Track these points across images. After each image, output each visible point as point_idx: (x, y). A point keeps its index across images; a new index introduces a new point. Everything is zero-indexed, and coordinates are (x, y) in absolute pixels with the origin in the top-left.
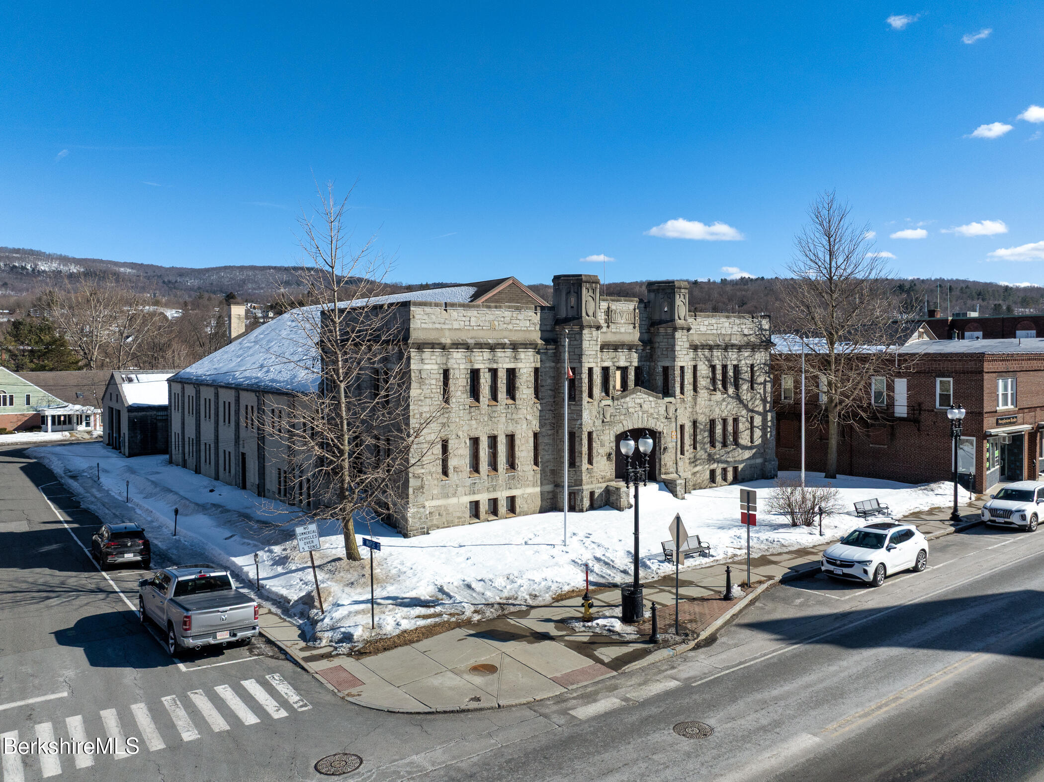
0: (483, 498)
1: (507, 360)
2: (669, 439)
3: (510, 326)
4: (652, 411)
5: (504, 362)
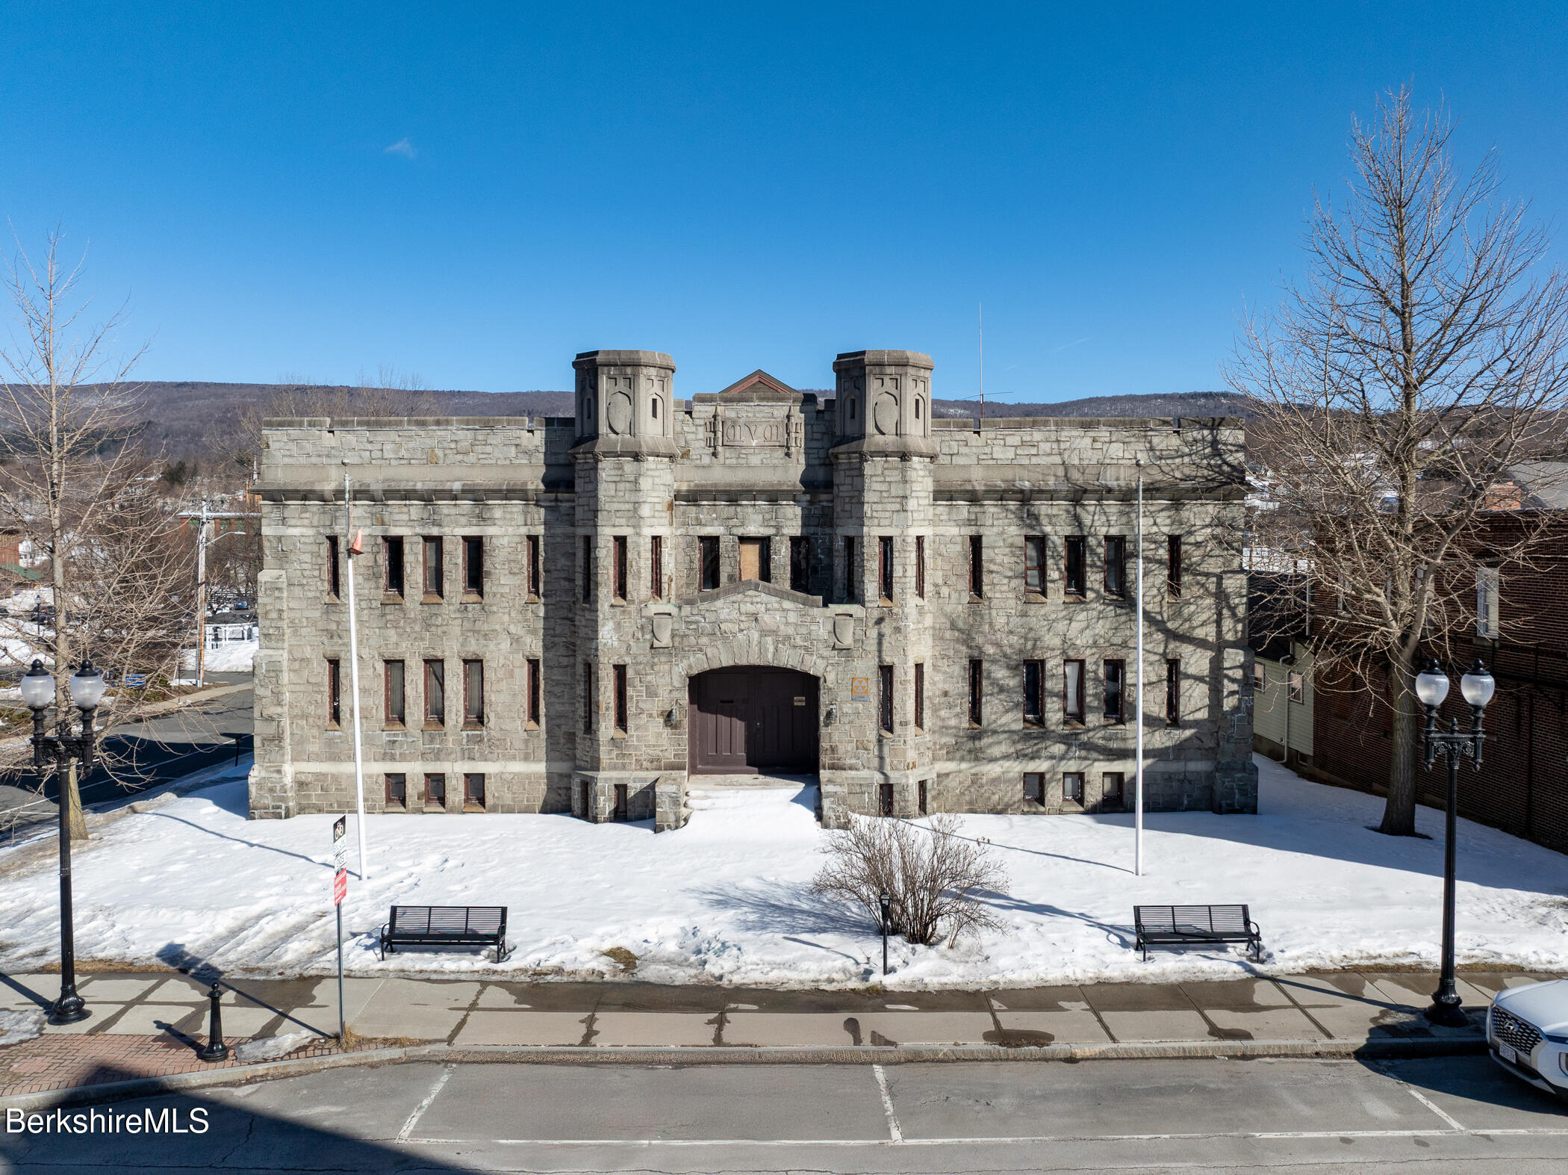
0: (415, 770)
1: (463, 520)
2: (844, 694)
3: (472, 458)
4: (790, 631)
5: (458, 525)
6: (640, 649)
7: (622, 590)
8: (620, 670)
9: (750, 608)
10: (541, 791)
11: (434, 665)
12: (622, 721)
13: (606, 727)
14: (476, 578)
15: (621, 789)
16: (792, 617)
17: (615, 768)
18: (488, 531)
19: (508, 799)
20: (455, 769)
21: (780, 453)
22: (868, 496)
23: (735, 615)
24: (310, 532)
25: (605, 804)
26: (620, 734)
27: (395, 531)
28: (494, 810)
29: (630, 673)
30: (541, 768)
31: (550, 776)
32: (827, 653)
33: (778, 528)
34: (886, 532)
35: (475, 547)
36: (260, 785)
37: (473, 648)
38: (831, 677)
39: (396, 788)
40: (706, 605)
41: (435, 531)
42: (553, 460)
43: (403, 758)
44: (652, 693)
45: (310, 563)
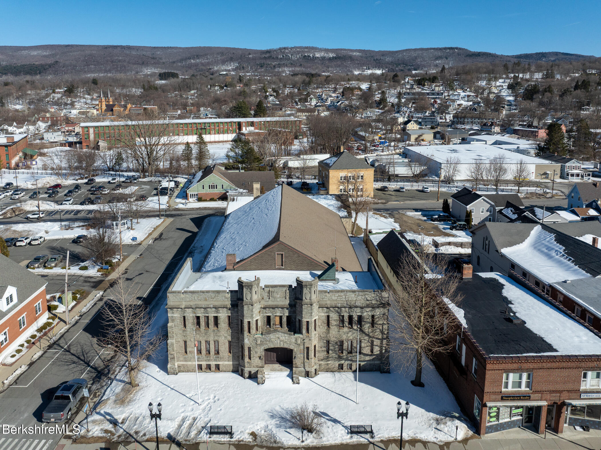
0: (204, 364)
2: (298, 353)
3: (215, 299)
4: (286, 340)
5: (212, 313)
6: (253, 344)
7: (249, 332)
8: (249, 349)
9: (277, 336)
10: (231, 368)
11: (208, 343)
12: (250, 358)
13: (247, 359)
14: (216, 324)
15: (250, 372)
16: (287, 338)
17: (248, 367)
18: (219, 315)
19: (224, 369)
20: (213, 363)
21: (284, 298)
22: (304, 313)
23: (274, 337)
24: (179, 315)
25: (247, 375)
26: (249, 361)
27: (198, 315)
28: (222, 371)
29: (251, 349)
30: (231, 363)
31: (233, 365)
32: (295, 345)
33: (284, 314)
34: (308, 320)
35: (216, 318)
36: (170, 368)
37: (216, 338)
38: (295, 350)
39: (200, 367)
40: (267, 335)
41: (207, 315)
42: (233, 300)
43: (201, 361)
44: (256, 353)
45: (179, 322)
